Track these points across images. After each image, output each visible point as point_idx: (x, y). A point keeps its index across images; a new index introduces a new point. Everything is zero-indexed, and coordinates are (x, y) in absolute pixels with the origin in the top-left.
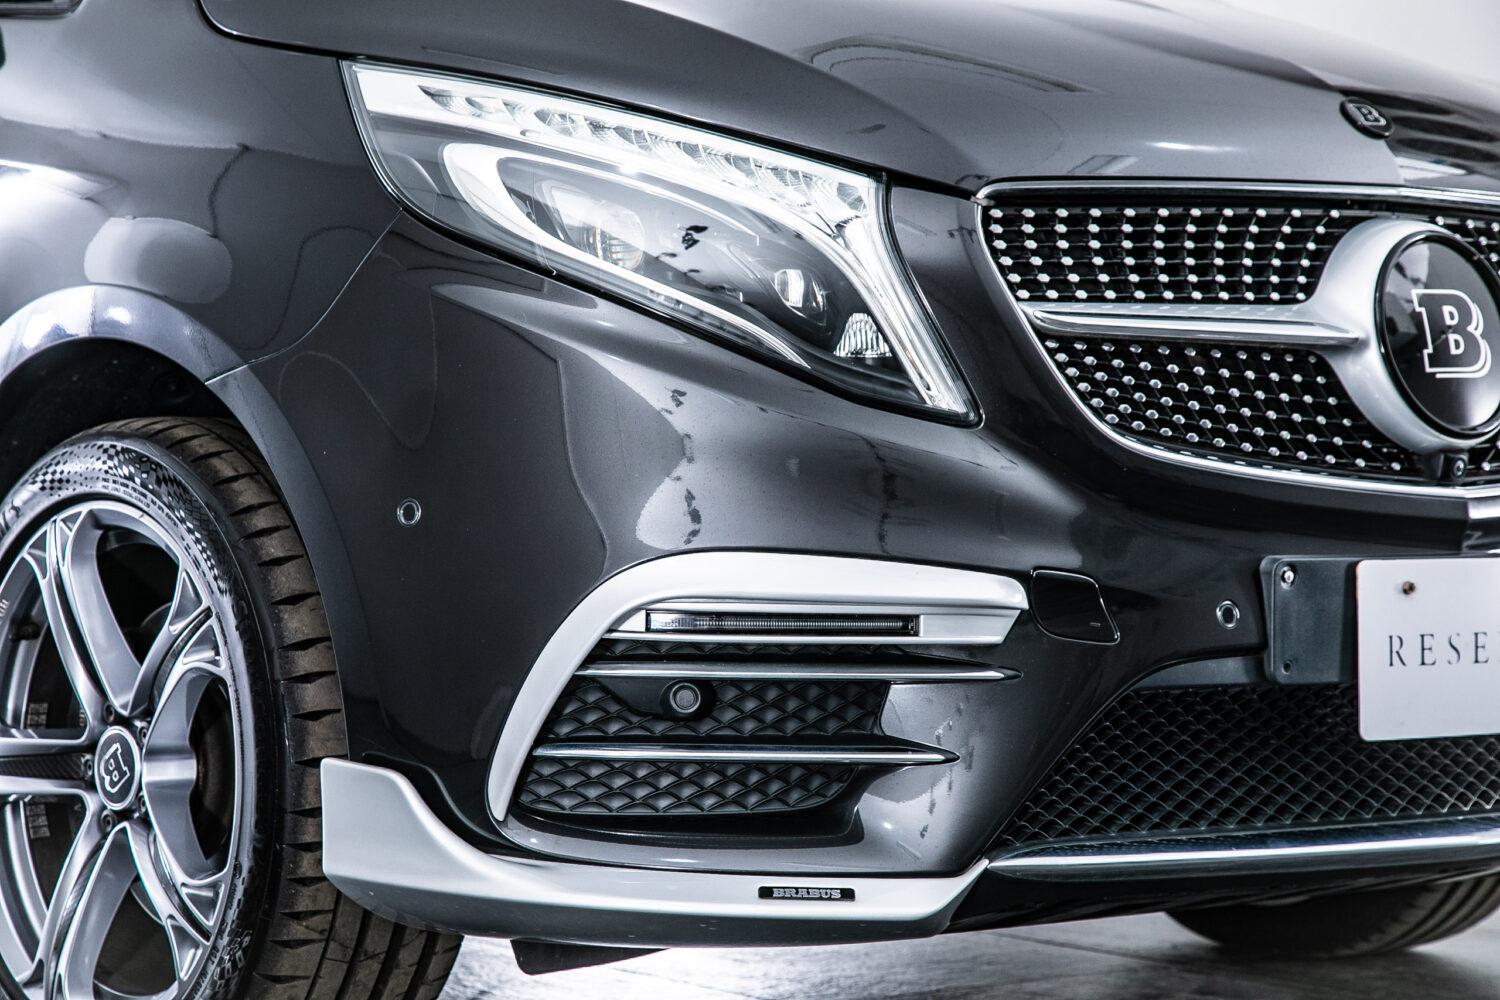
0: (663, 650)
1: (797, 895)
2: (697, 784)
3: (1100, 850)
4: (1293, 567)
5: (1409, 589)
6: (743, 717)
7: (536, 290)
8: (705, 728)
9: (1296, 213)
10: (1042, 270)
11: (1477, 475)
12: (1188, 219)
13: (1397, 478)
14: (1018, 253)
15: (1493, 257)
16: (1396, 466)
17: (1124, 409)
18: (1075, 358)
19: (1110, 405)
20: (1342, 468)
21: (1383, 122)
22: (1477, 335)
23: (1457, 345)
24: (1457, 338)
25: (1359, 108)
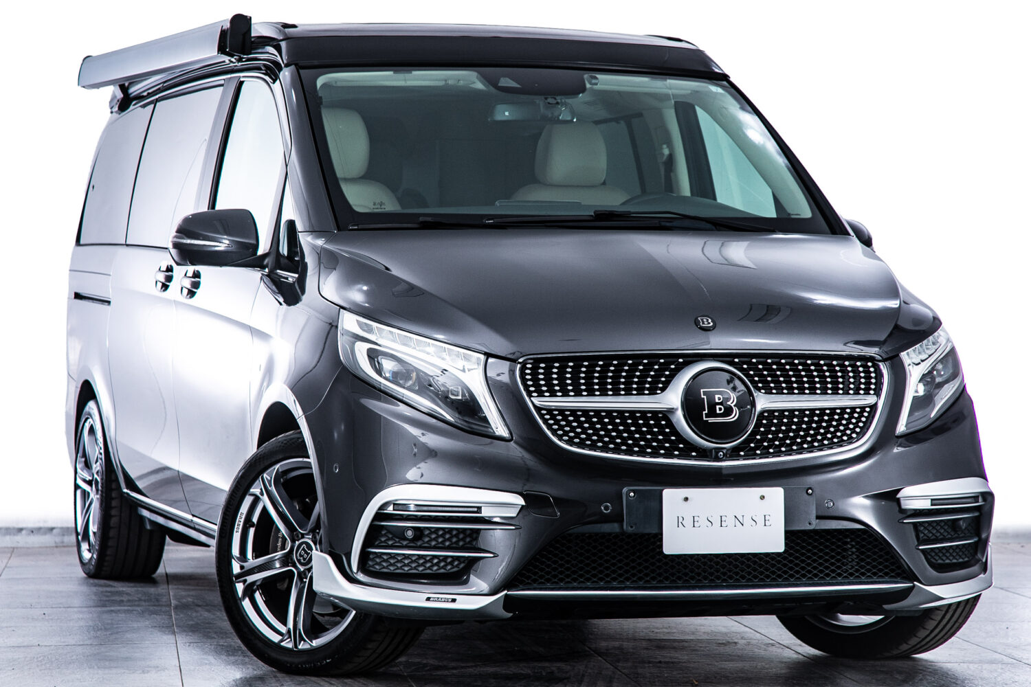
0: (405, 516)
1: (438, 600)
2: (417, 562)
3: (541, 589)
4: (634, 491)
5: (686, 499)
6: (431, 540)
7: (379, 399)
8: (419, 543)
9: (662, 361)
10: (544, 385)
11: (738, 457)
12: (612, 365)
13: (695, 458)
14: (535, 380)
15: (752, 373)
16: (694, 454)
17: (572, 434)
18: (553, 417)
19: (566, 433)
20: (669, 455)
21: (712, 324)
22: (732, 405)
23: (720, 409)
24: (720, 406)
25: (702, 320)
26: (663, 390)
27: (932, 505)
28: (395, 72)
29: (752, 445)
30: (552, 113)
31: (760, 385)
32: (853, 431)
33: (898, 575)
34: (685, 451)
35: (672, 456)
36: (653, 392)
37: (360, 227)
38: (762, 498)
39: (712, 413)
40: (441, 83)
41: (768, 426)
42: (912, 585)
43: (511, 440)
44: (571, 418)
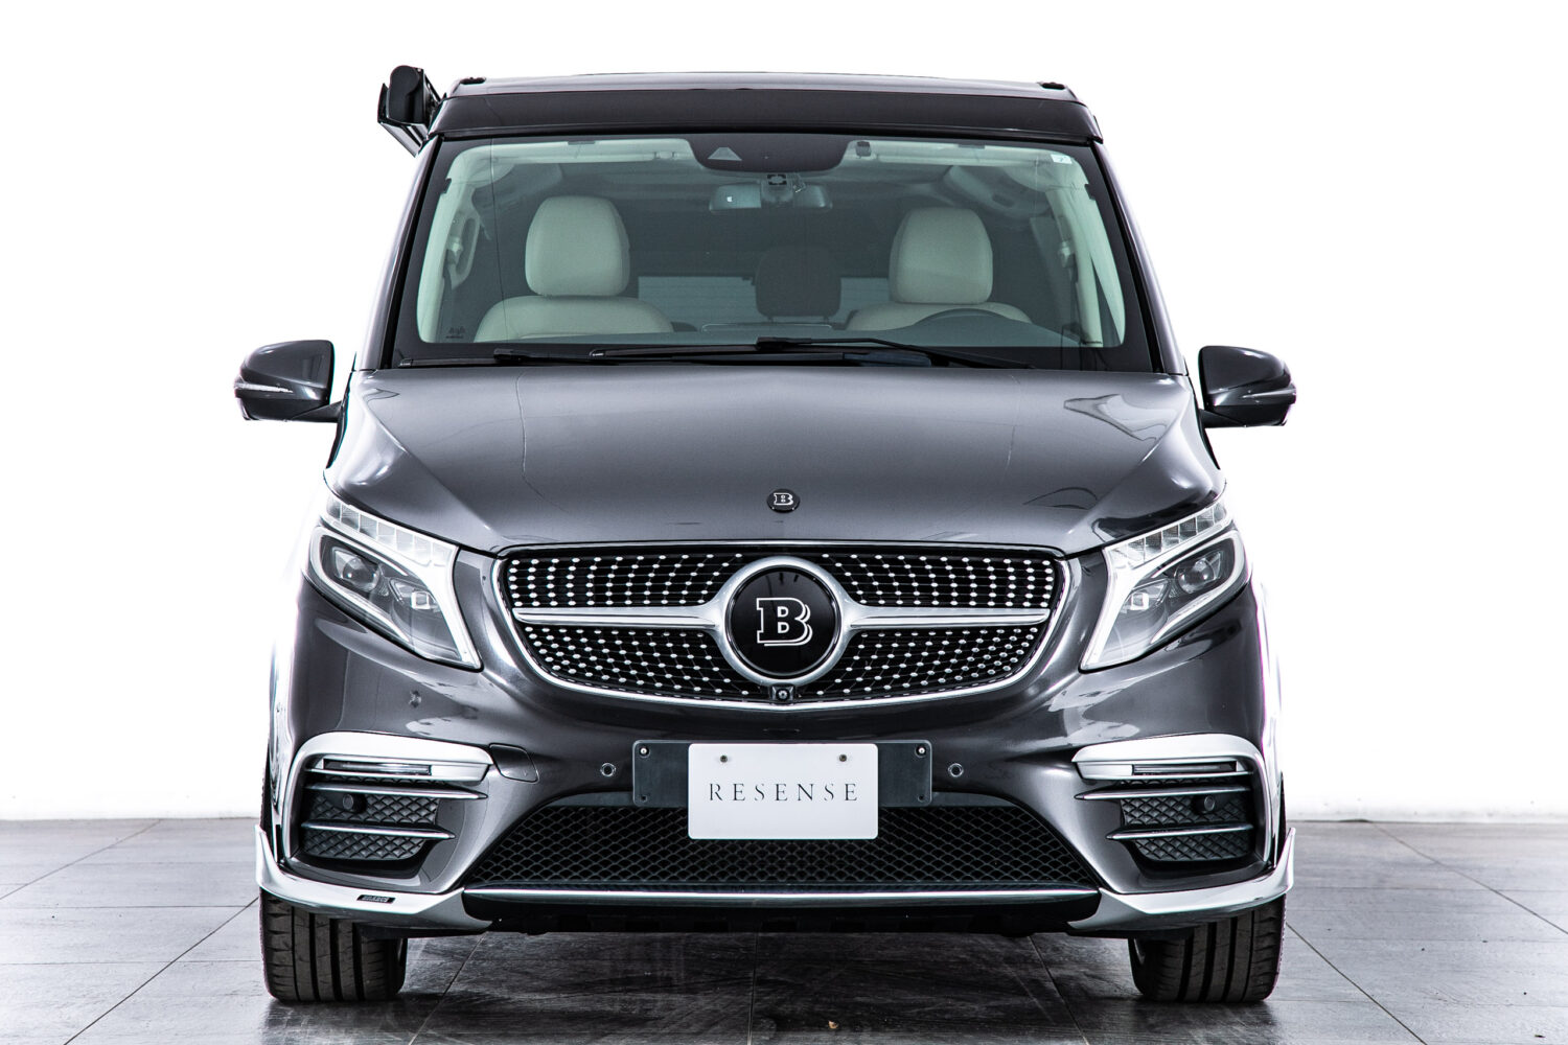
1: (374, 899)
4: (648, 746)
5: (724, 759)
6: (377, 813)
8: (362, 817)
9: (710, 556)
10: (534, 591)
11: (813, 697)
12: (635, 561)
13: (748, 698)
14: (522, 582)
15: (848, 574)
16: (745, 693)
17: (566, 662)
18: (541, 637)
19: (557, 661)
20: (707, 693)
21: (791, 503)
22: (803, 622)
23: (784, 628)
24: (785, 624)
25: (779, 497)
26: (708, 598)
27: (1134, 773)
28: (570, 142)
29: (838, 681)
30: (778, 198)
31: (860, 592)
32: (1006, 661)
33: (1075, 877)
34: (732, 688)
35: (713, 696)
36: (692, 601)
37: (416, 362)
38: (843, 758)
39: (771, 633)
40: (649, 157)
41: (865, 654)
42: (1096, 892)
43: (480, 670)
44: (567, 639)
